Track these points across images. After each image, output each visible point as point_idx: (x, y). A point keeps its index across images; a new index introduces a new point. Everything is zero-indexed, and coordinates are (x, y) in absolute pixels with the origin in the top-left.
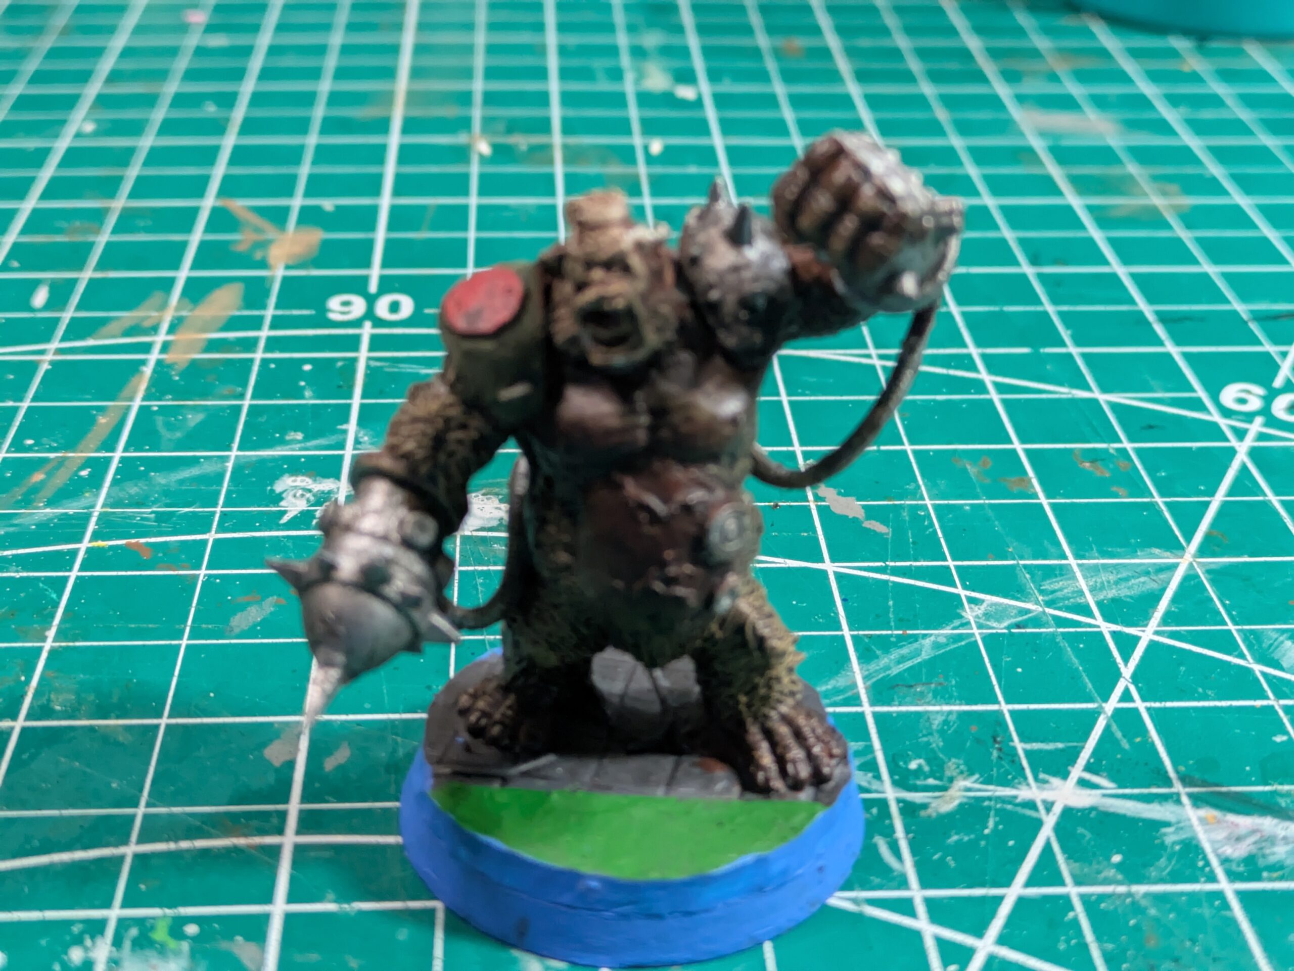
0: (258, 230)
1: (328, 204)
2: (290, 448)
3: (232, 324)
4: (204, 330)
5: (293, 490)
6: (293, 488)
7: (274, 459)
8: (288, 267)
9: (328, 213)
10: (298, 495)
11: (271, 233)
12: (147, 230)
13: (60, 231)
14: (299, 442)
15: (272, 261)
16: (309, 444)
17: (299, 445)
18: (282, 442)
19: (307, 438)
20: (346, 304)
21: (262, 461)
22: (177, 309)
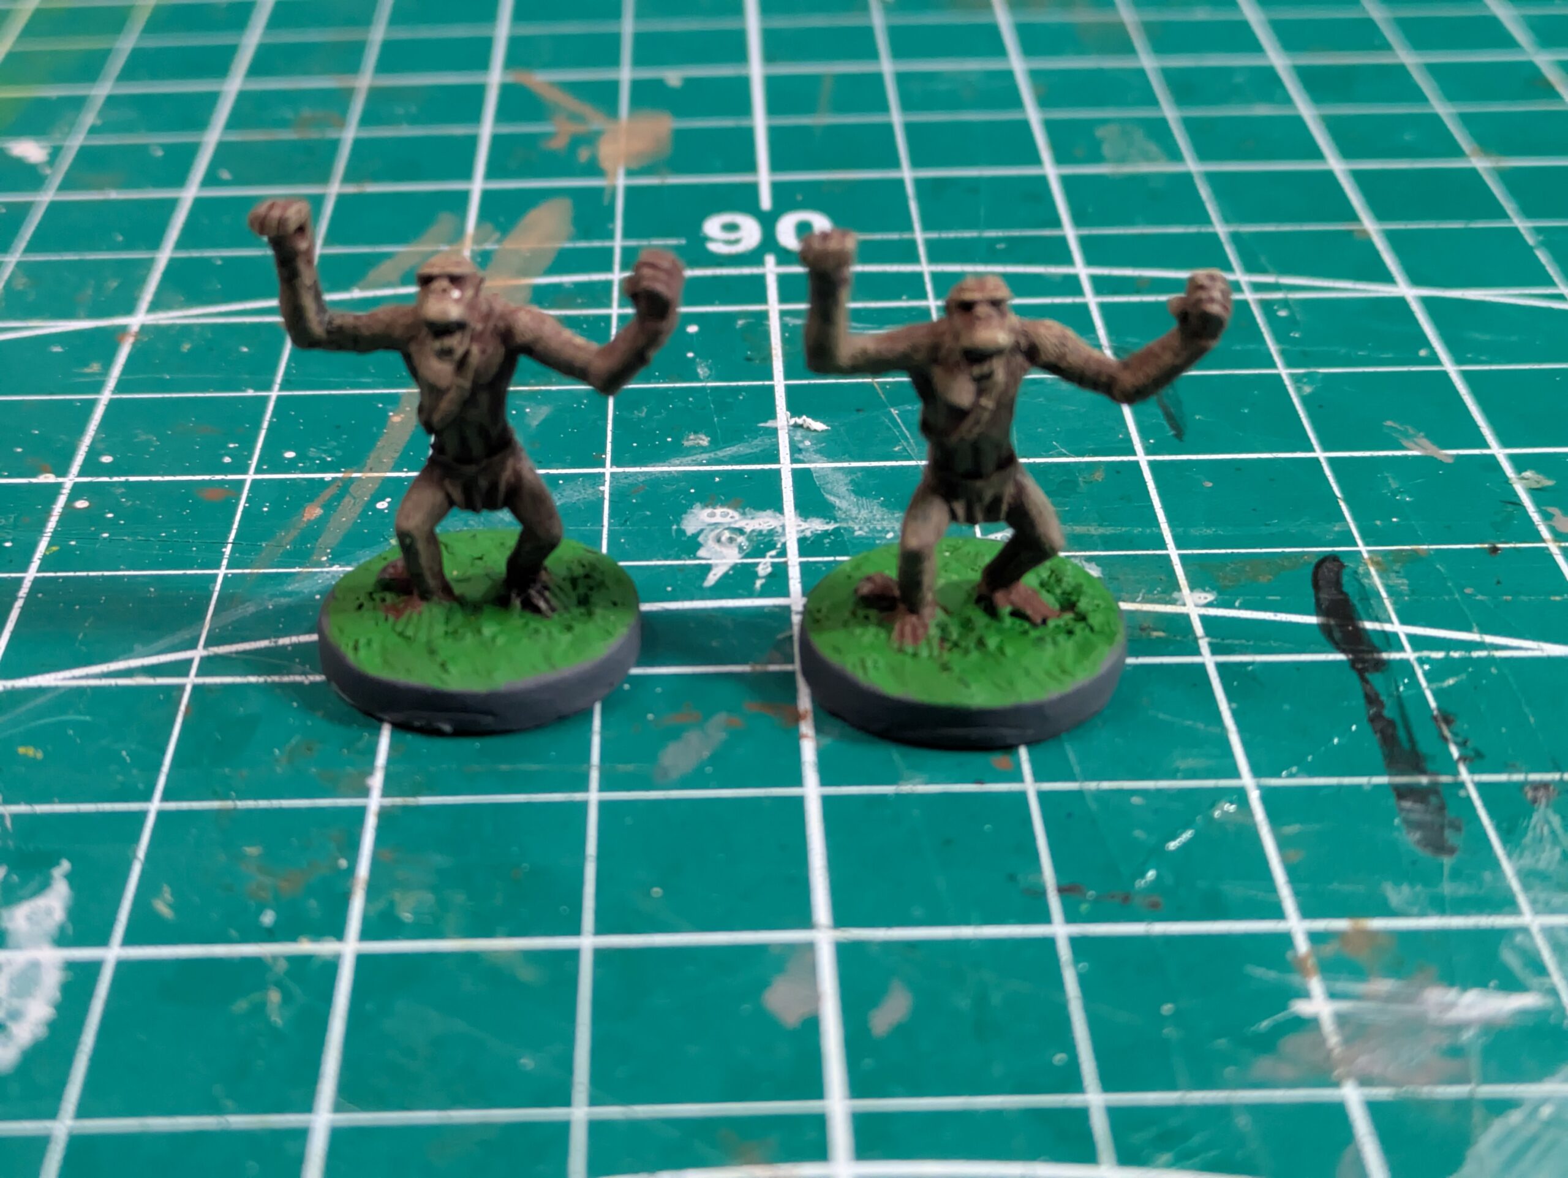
0: (574, 117)
1: (673, 77)
2: (693, 461)
3: (564, 262)
4: (525, 273)
5: (712, 530)
6: (713, 527)
7: (672, 478)
8: (630, 173)
9: (674, 91)
10: (723, 539)
11: (597, 122)
12: (413, 120)
13: (284, 124)
14: (704, 450)
15: (606, 164)
16: (720, 454)
17: (705, 456)
18: (677, 451)
19: (715, 444)
20: (731, 227)
21: (656, 481)
22: (478, 239)
